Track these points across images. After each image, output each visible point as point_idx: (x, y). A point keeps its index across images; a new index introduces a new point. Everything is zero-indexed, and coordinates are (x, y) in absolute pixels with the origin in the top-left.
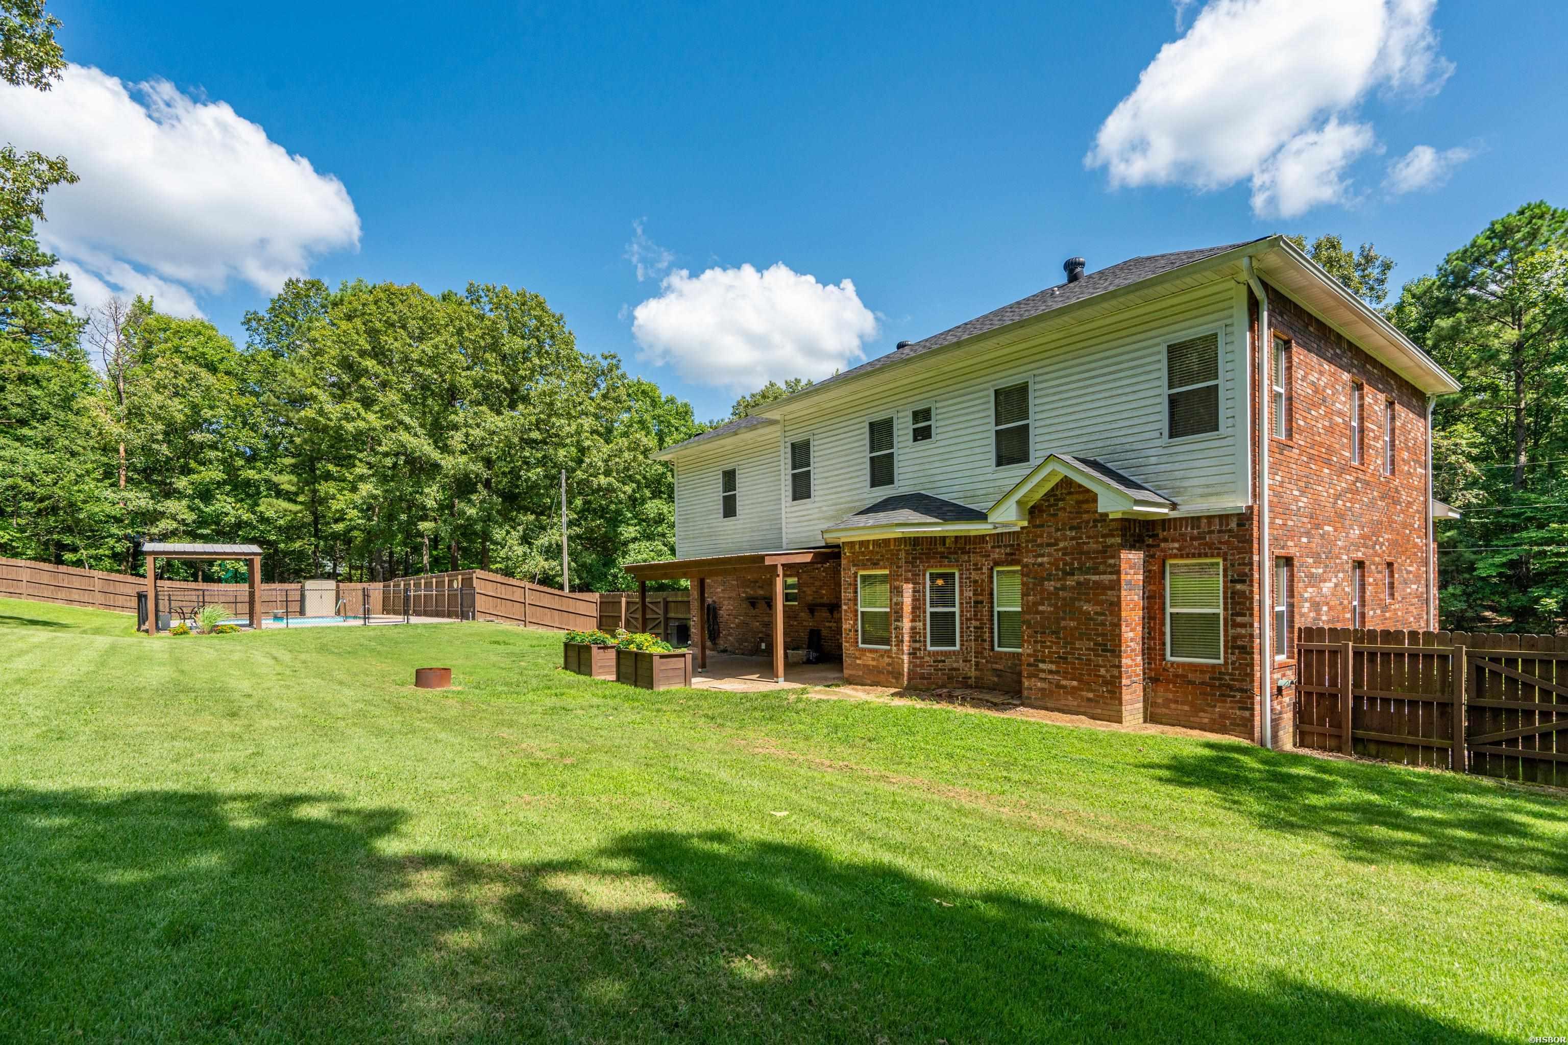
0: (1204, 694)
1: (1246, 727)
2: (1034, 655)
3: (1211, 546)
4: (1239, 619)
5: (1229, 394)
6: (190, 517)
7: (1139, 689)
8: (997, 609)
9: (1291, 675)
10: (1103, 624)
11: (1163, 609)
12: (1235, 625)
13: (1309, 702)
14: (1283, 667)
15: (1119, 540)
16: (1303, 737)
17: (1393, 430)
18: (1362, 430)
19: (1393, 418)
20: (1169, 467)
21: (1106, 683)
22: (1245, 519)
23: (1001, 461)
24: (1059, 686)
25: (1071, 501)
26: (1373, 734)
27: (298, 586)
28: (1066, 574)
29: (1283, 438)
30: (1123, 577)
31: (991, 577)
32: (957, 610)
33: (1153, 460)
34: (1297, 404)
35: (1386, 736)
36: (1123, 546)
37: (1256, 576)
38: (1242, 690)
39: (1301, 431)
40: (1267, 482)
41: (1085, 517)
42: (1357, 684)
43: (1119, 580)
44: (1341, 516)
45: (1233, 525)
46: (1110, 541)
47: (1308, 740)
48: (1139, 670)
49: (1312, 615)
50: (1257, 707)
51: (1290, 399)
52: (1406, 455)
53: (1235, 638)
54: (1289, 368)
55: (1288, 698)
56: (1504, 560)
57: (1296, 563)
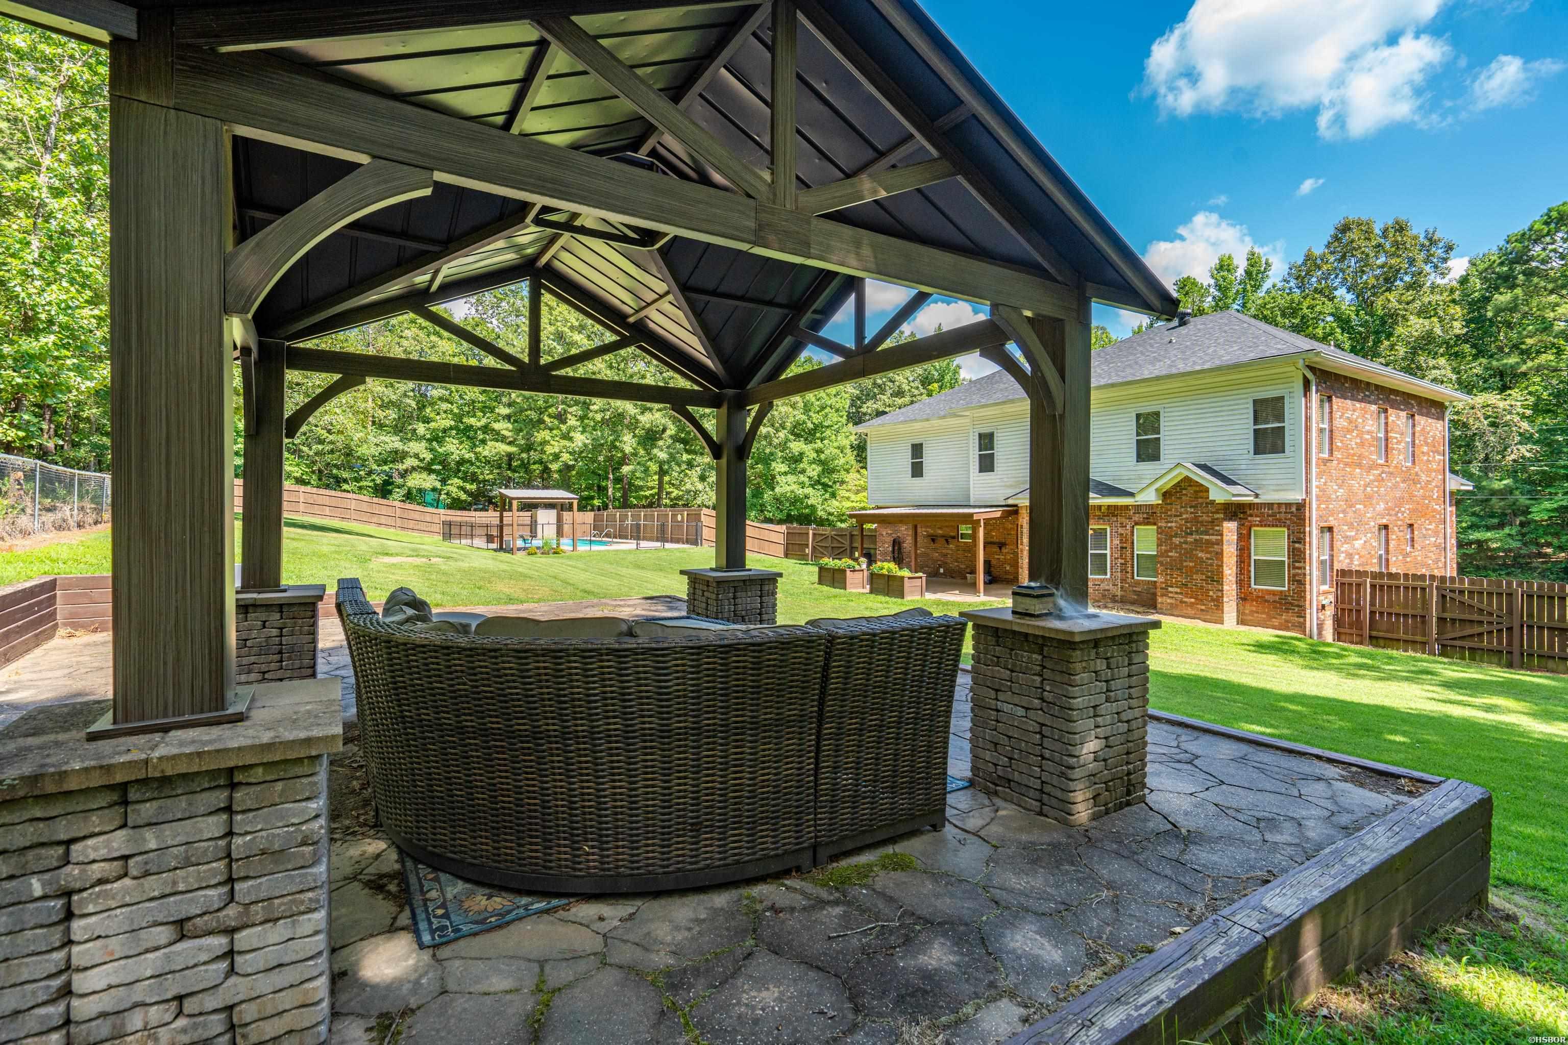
0: (1275, 608)
1: (1301, 627)
2: (1165, 582)
3: (1280, 520)
4: (1297, 565)
5: (1292, 432)
6: (428, 456)
7: (1234, 604)
8: (1136, 552)
9: (1331, 598)
10: (1211, 565)
11: (1250, 557)
12: (1295, 568)
13: (1343, 614)
14: (1326, 593)
15: (1222, 516)
16: (1339, 635)
17: (1414, 434)
18: (1387, 439)
19: (1414, 426)
20: (1253, 472)
21: (1213, 600)
22: (1301, 507)
23: (1140, 458)
24: (1182, 602)
25: (1191, 490)
26: (1381, 634)
27: (529, 514)
28: (1187, 534)
29: (1326, 455)
30: (1224, 537)
31: (1132, 532)
32: (1108, 552)
33: (1243, 467)
34: (1336, 434)
35: (1389, 635)
36: (1225, 520)
37: (1307, 539)
38: (1298, 606)
39: (1339, 449)
40: (1314, 483)
41: (1200, 500)
42: (1372, 604)
43: (1222, 540)
44: (1370, 497)
45: (1294, 509)
46: (1216, 516)
47: (1343, 637)
48: (1234, 593)
49: (1347, 561)
50: (1308, 616)
51: (1331, 431)
52: (1425, 449)
53: (1294, 575)
54: (1331, 413)
55: (1330, 612)
56: (1555, 506)
57: (1335, 530)
